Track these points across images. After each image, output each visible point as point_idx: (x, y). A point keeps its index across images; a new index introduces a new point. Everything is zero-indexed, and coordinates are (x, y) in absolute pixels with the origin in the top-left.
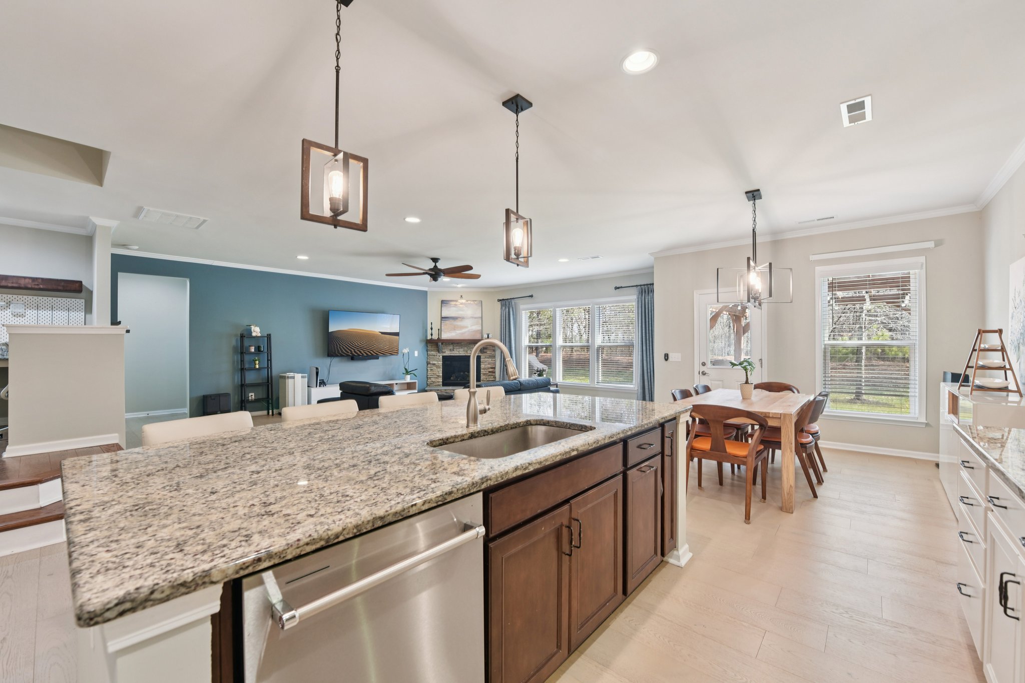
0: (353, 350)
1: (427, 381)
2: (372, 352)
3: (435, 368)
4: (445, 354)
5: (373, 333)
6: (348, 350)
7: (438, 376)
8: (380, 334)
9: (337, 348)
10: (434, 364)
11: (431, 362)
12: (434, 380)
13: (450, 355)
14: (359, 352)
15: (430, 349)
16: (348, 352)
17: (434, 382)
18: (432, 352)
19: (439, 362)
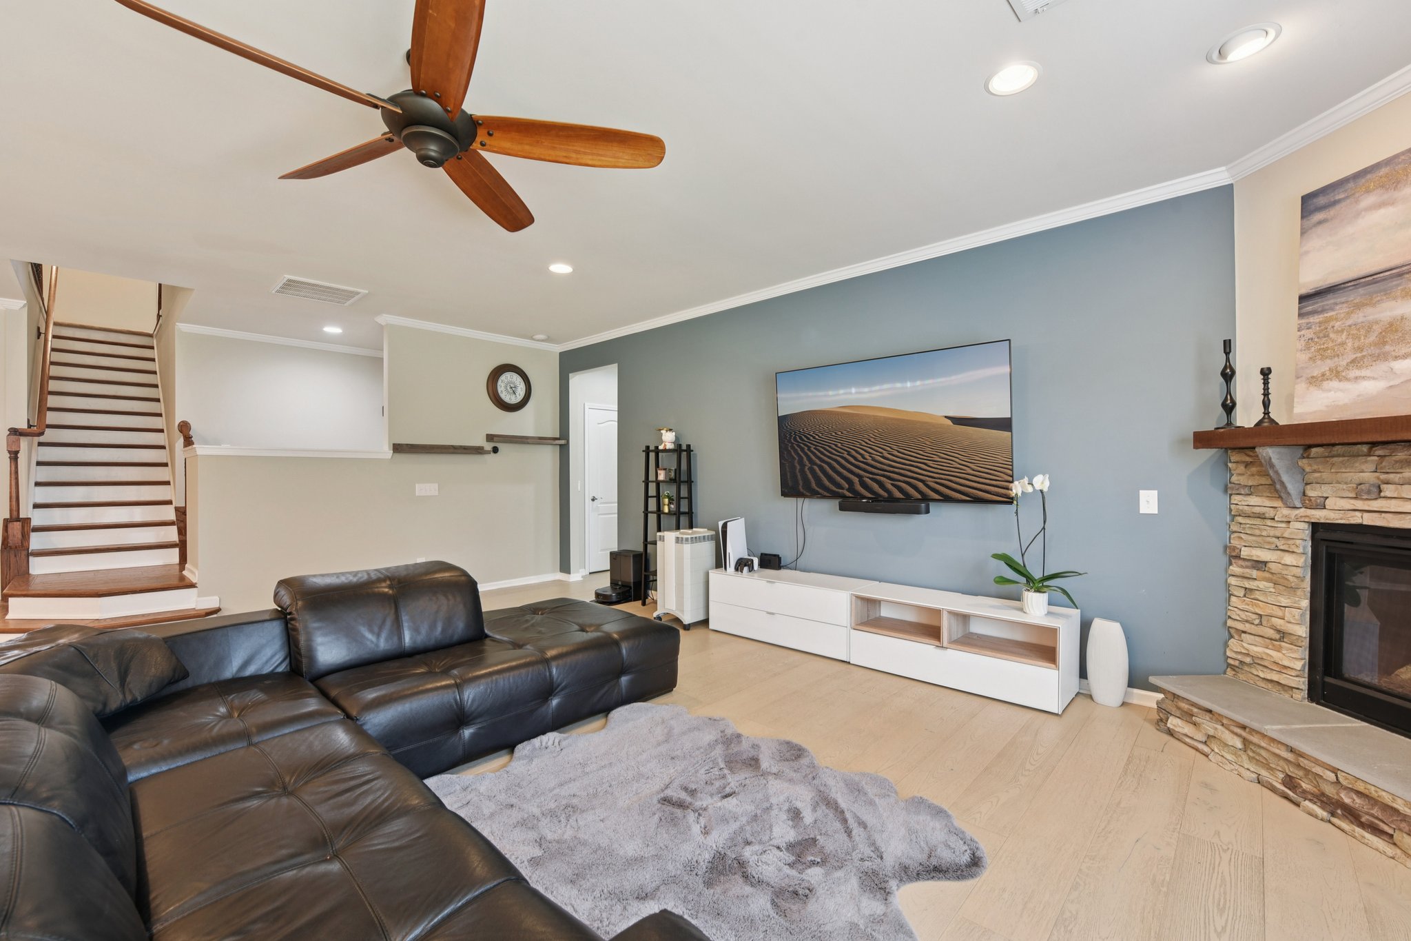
0: (856, 480)
1: (1226, 645)
2: (920, 485)
3: (1262, 585)
4: (1320, 516)
5: (927, 420)
6: (838, 479)
7: (1283, 635)
8: (949, 422)
9: (802, 471)
10: (1260, 565)
11: (1245, 552)
12: (1257, 650)
13: (1356, 519)
14: (875, 487)
15: (1243, 480)
16: (839, 486)
17: (1257, 661)
18: (1253, 500)
19: (1288, 559)
